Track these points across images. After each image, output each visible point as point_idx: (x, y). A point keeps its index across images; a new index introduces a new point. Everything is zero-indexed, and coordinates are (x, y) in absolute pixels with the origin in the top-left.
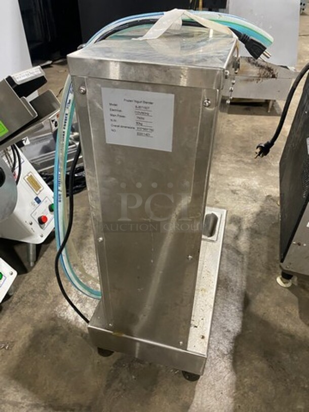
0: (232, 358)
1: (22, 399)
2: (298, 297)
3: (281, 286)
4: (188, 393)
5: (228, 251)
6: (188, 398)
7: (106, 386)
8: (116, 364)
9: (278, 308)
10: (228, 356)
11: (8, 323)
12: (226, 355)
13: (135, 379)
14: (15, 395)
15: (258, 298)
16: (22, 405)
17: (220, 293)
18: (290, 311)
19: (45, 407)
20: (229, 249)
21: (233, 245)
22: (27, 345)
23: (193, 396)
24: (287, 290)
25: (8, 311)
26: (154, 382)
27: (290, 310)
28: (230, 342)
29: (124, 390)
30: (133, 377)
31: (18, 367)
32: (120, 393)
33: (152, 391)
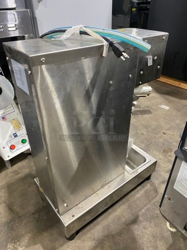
0: (97, 244)
1: (4, 196)
2: (173, 242)
3: (167, 227)
4: (60, 243)
5: (150, 187)
6: (58, 245)
7: (32, 213)
8: (44, 207)
9: (151, 238)
10: (95, 242)
11: (24, 164)
12: (95, 240)
13: (45, 219)
14: (3, 193)
15: (144, 224)
16: (1, 199)
17: (123, 207)
18: (158, 246)
19: (7, 205)
20: (152, 187)
21: (156, 185)
22: (22, 177)
23: (61, 246)
24: (170, 232)
25: (27, 160)
26: (51, 227)
27: (160, 245)
28: (103, 236)
29: (37, 220)
30: (45, 218)
31: (12, 184)
32: (35, 220)
33: (47, 229)
